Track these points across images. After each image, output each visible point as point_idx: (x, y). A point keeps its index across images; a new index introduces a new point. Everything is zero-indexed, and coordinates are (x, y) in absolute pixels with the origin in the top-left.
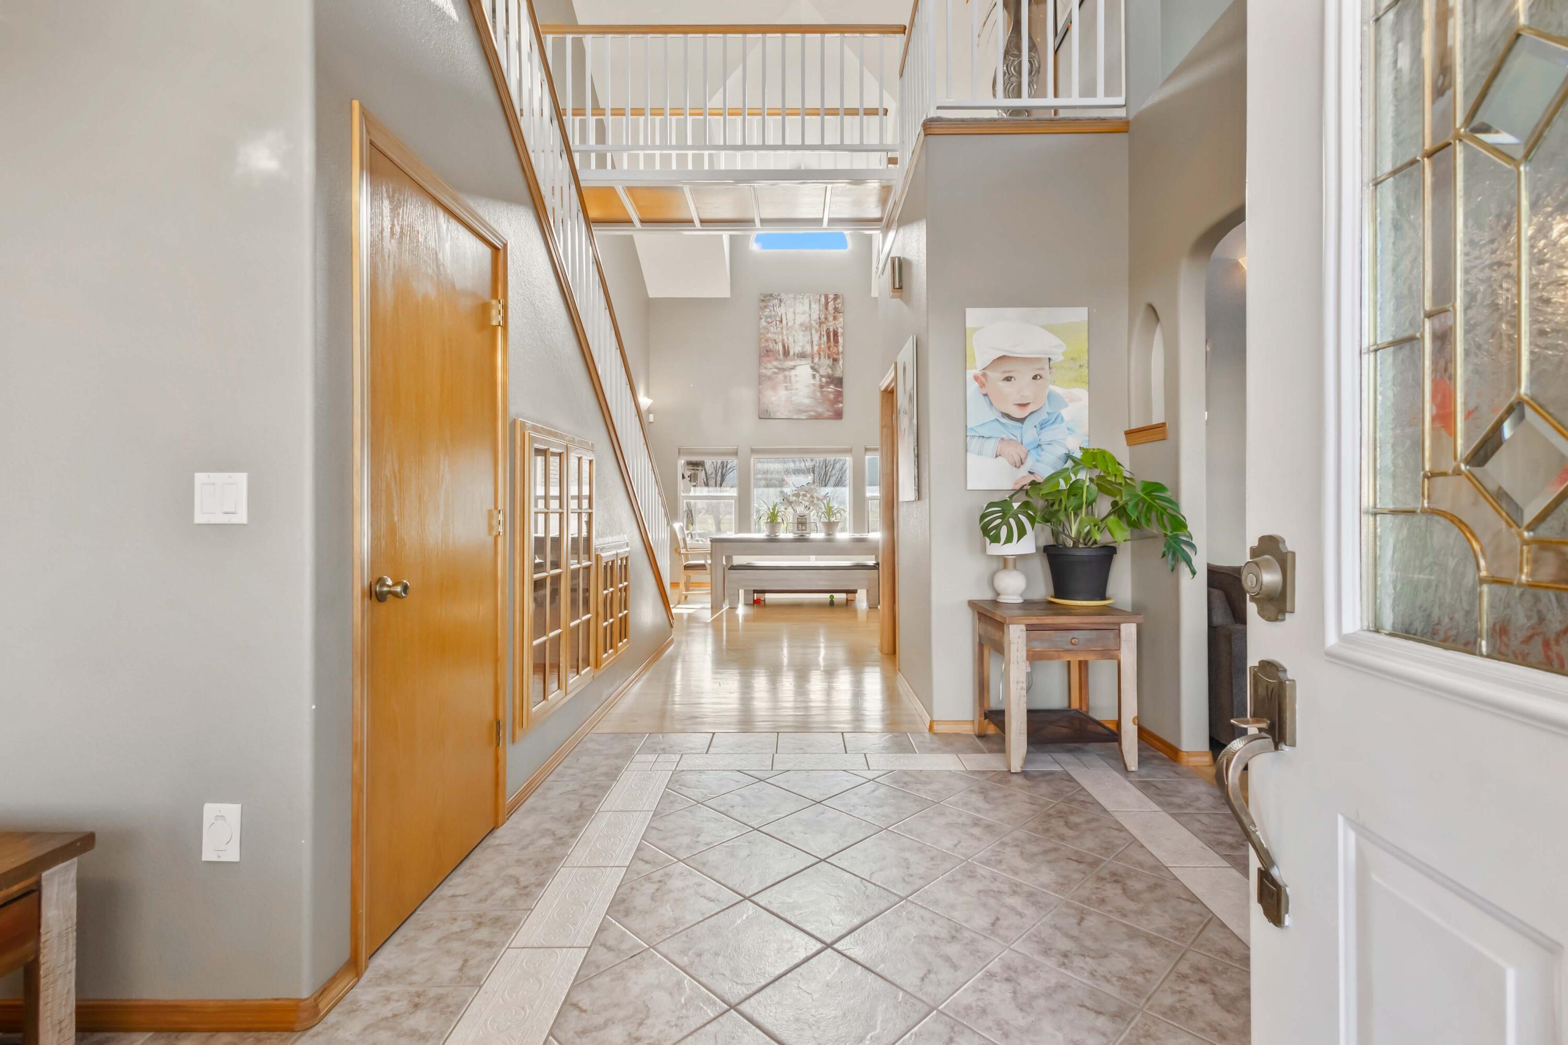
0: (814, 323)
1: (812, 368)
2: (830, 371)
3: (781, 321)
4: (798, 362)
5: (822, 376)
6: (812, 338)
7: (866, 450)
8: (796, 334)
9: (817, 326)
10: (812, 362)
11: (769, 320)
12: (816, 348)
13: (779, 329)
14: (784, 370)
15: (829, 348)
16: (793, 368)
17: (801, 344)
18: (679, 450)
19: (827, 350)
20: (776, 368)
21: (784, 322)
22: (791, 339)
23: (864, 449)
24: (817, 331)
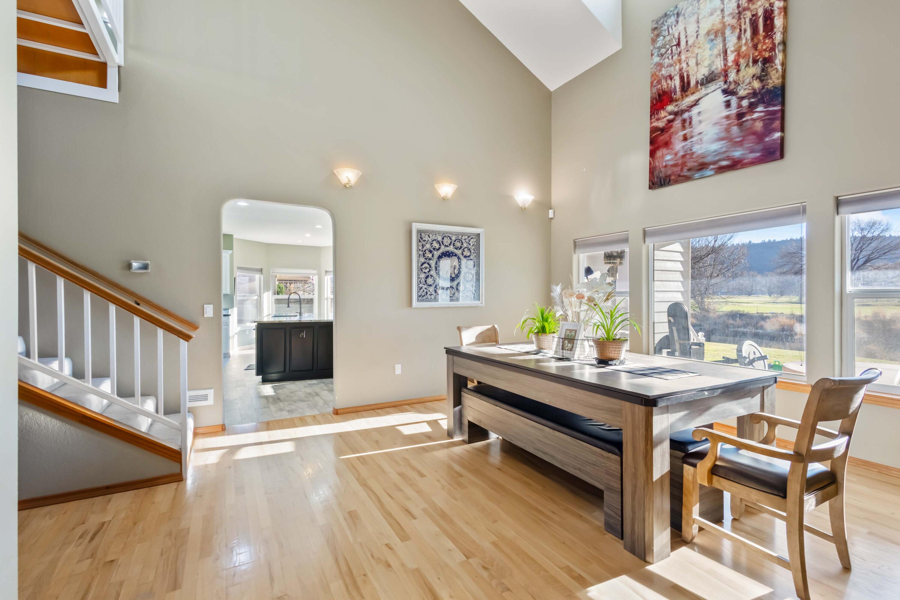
0: (729, 20)
1: (725, 92)
2: (757, 85)
3: (678, 44)
4: (703, 91)
5: (742, 98)
6: (725, 45)
7: (838, 203)
8: (700, 51)
9: (734, 22)
10: (726, 82)
11: (663, 51)
12: (731, 57)
13: (675, 57)
14: (683, 112)
15: (755, 47)
16: (696, 103)
17: (706, 63)
18: (575, 243)
19: (752, 51)
20: (670, 114)
21: (683, 43)
22: (692, 62)
23: (831, 203)
24: (733, 28)
